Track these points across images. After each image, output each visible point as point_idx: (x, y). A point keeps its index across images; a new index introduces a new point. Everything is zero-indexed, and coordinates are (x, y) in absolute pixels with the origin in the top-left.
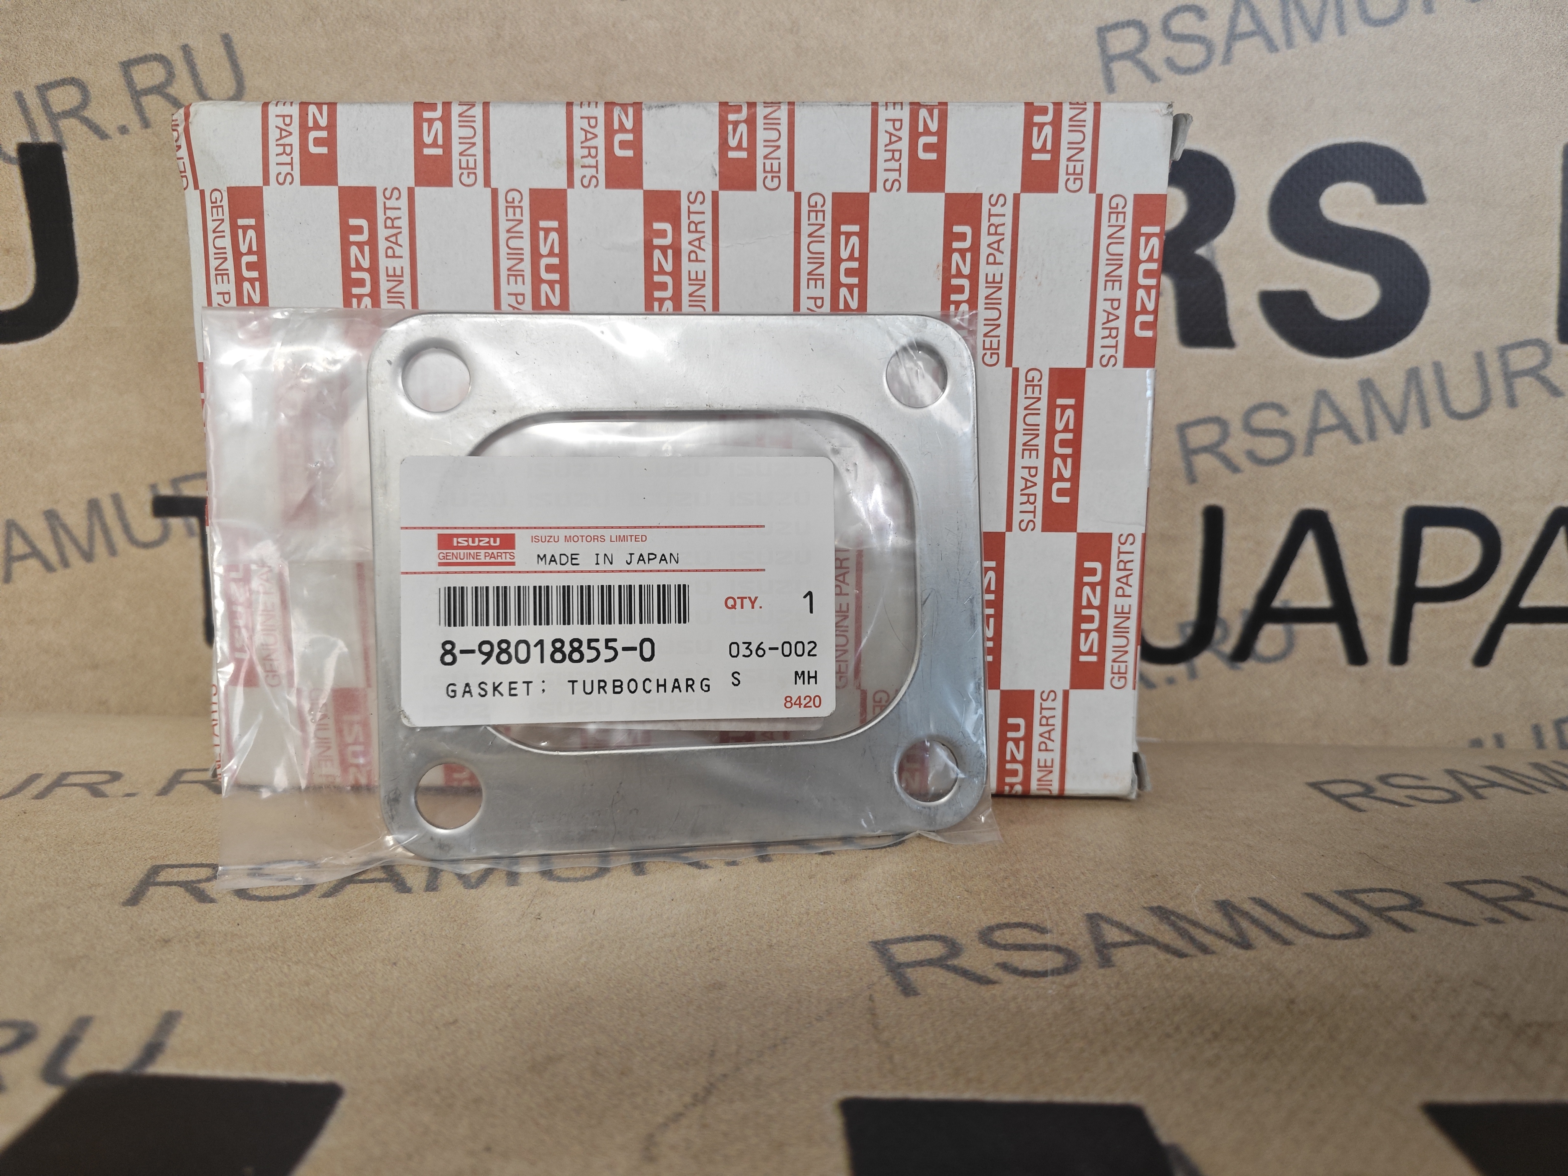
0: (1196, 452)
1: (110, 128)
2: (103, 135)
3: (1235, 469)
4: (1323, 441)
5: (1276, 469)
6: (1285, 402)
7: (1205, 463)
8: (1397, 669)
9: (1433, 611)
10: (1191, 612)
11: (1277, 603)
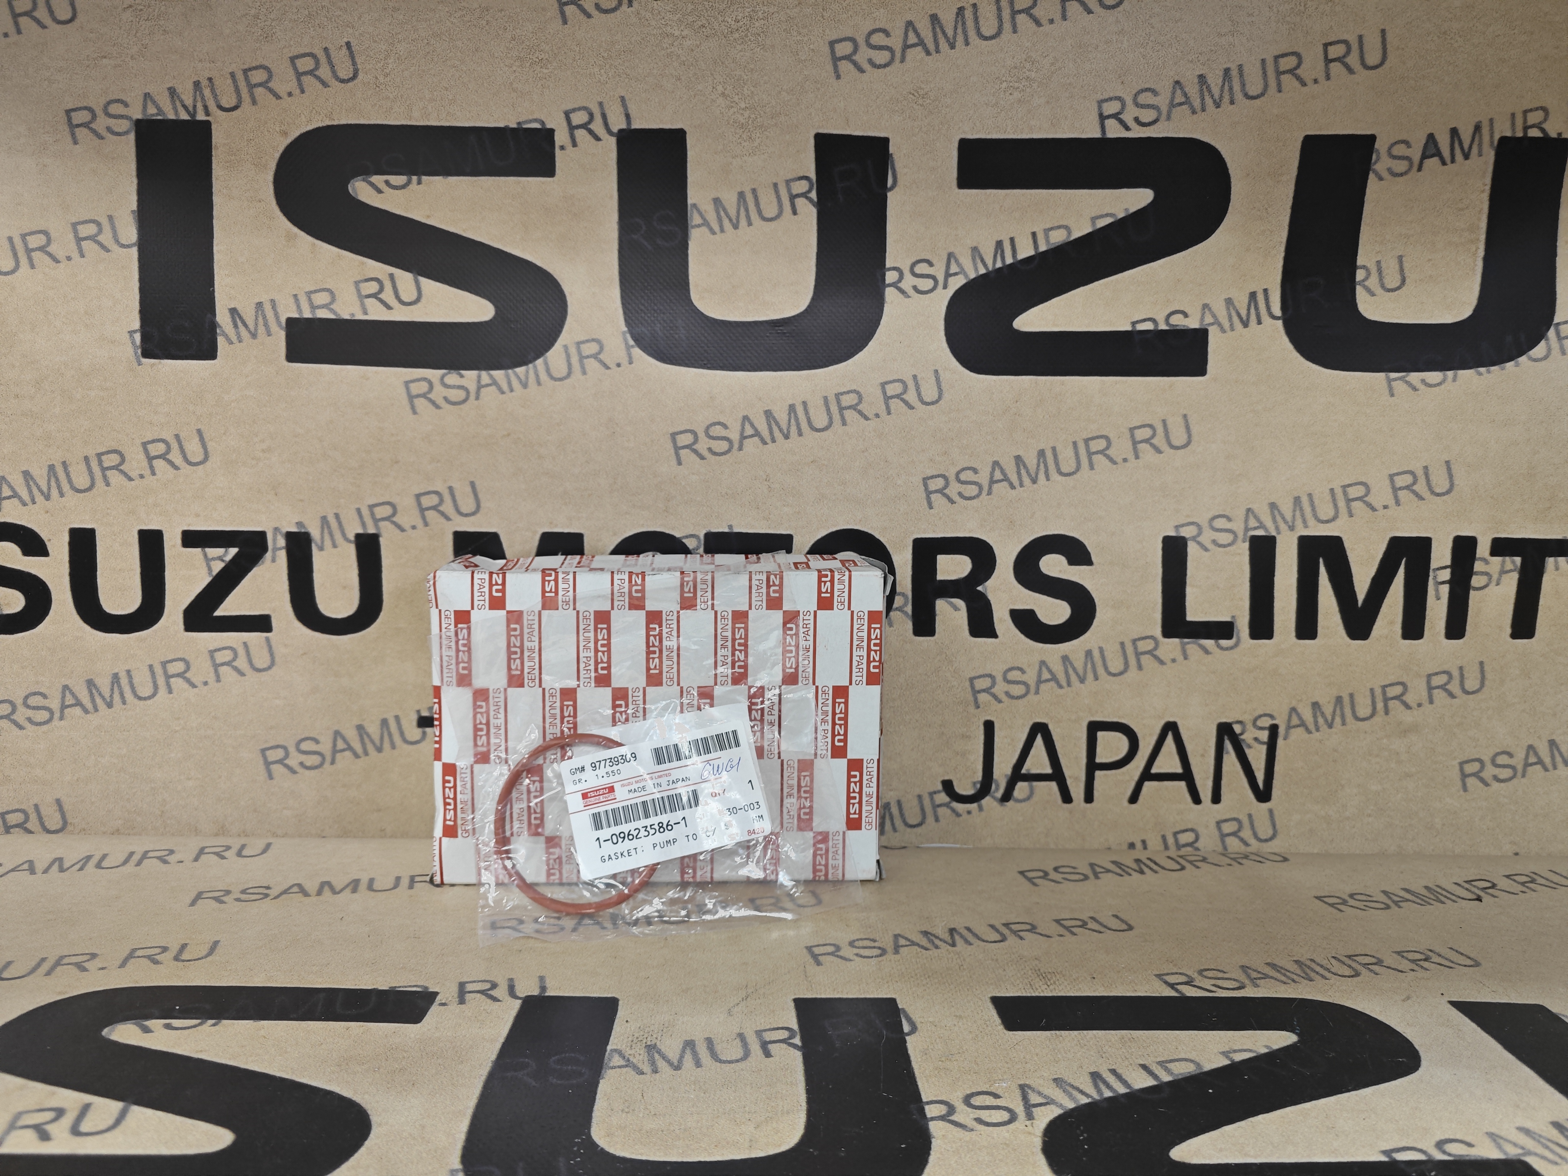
0: (979, 692)
1: (407, 526)
2: (402, 530)
3: (1000, 701)
4: (1043, 687)
5: (1020, 701)
6: (1025, 667)
7: (983, 697)
8: (1088, 805)
9: (1105, 775)
10: (979, 776)
11: (1023, 771)
